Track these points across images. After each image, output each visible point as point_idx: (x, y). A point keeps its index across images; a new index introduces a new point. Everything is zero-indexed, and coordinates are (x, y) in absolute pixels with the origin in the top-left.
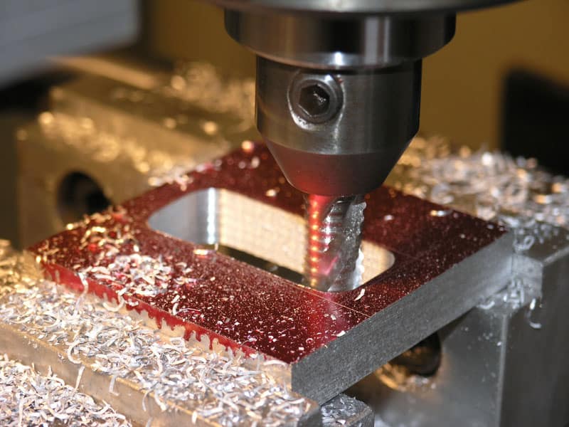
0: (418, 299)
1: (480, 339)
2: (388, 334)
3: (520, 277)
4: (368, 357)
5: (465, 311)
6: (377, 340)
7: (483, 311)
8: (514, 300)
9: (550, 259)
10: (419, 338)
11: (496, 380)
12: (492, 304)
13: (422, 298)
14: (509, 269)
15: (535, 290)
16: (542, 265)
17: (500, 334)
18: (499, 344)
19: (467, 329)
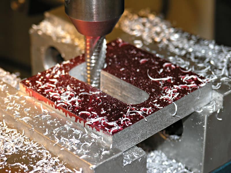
0: (169, 109)
1: (197, 124)
2: (155, 123)
3: (215, 100)
4: (146, 132)
5: (190, 113)
6: (151, 125)
7: (198, 113)
8: (211, 109)
9: (226, 93)
10: (170, 124)
11: (203, 140)
12: (202, 110)
13: (170, 109)
14: (210, 96)
15: (220, 106)
16: (223, 96)
17: (204, 122)
18: (204, 126)
19: (192, 120)
